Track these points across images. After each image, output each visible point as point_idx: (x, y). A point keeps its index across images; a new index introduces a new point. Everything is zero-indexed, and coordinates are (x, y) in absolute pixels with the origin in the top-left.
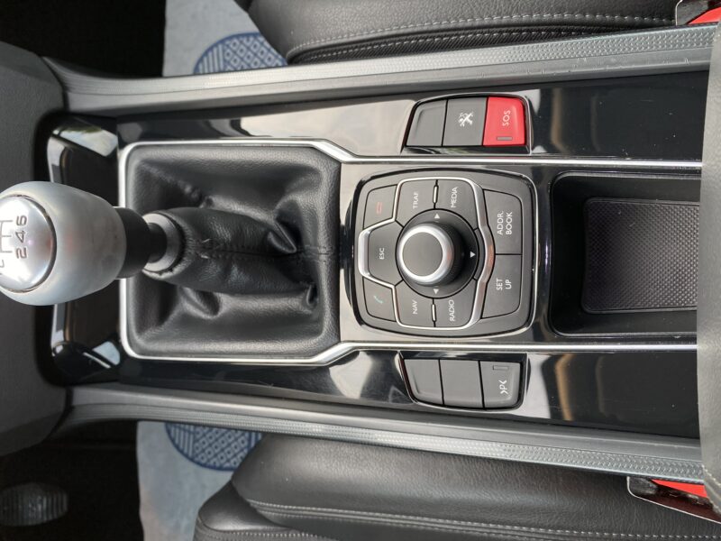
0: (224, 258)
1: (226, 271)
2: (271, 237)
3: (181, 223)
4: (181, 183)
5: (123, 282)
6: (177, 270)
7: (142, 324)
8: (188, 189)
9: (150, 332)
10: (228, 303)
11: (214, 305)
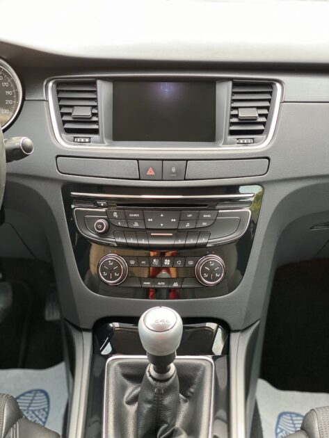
0: (155, 400)
1: (149, 402)
2: (165, 426)
3: (171, 381)
4: (195, 386)
5: (146, 357)
6: (150, 379)
7: (122, 366)
8: (192, 390)
9: (118, 369)
10: (132, 409)
11: (130, 402)
